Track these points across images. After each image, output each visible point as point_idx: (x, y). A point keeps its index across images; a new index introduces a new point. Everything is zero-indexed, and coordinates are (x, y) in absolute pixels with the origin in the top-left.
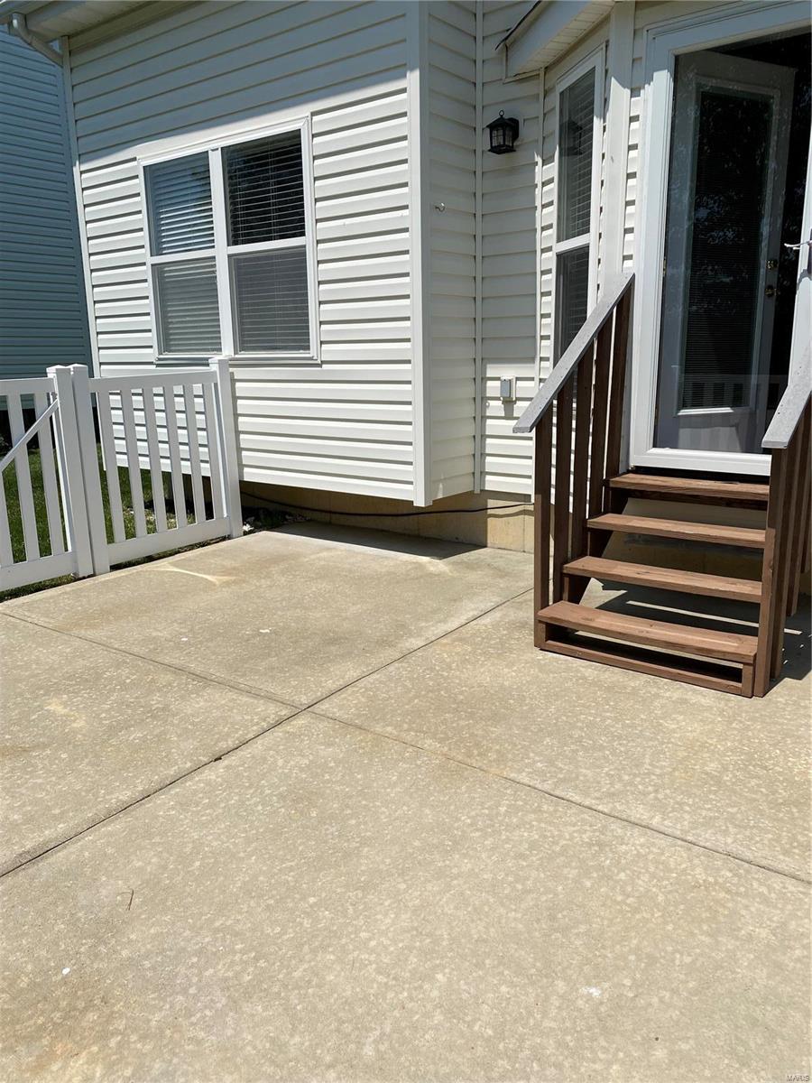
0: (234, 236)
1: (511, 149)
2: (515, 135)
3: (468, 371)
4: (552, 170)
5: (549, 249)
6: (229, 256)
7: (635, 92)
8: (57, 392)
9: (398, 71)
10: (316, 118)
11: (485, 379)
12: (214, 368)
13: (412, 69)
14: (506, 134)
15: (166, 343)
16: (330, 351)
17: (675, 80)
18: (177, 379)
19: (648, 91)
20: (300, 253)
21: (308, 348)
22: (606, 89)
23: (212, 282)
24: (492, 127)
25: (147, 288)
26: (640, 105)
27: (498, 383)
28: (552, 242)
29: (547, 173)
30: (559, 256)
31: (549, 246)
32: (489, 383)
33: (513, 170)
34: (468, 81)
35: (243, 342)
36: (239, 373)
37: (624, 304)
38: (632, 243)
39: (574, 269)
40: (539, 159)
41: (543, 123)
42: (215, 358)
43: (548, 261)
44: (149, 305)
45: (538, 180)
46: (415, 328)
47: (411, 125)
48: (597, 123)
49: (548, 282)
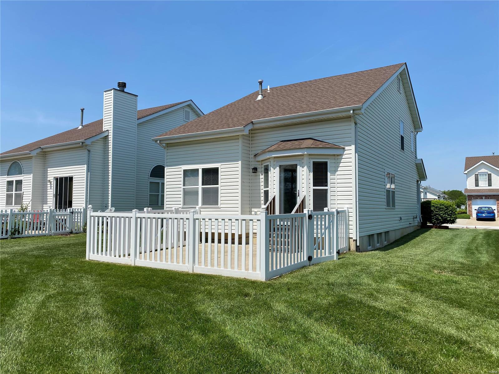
0: (203, 184)
1: (256, 172)
2: (257, 170)
3: (248, 210)
4: (263, 176)
5: (263, 189)
6: (202, 188)
7: (274, 169)
8: (174, 212)
9: (238, 160)
10: (222, 166)
11: (251, 211)
12: (197, 209)
13: (240, 161)
14: (255, 170)
15: (184, 204)
16: (222, 206)
17: (280, 168)
18: (185, 211)
19: (276, 169)
20: (218, 188)
21: (218, 205)
22: (270, 168)
23: (198, 192)
24: (253, 169)
25: (182, 193)
26: (275, 171)
27: (254, 212)
28: (263, 188)
29: (262, 177)
30: (264, 191)
31: (262, 189)
32: (252, 212)
33: (256, 176)
34: (248, 165)
35: (204, 203)
36: (202, 210)
37: (274, 199)
38: (275, 190)
39: (266, 193)
40: (261, 174)
41: (261, 169)
42: (197, 207)
43: (262, 191)
44: (182, 196)
45: (261, 178)
46: (239, 202)
47: (240, 169)
48: (269, 172)
49: (263, 195)
